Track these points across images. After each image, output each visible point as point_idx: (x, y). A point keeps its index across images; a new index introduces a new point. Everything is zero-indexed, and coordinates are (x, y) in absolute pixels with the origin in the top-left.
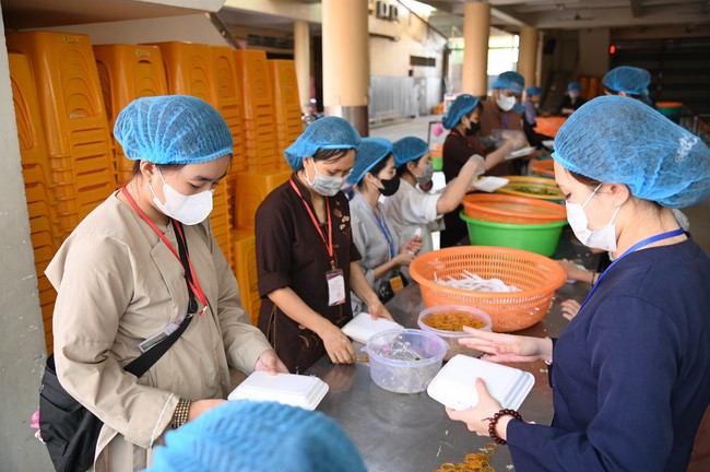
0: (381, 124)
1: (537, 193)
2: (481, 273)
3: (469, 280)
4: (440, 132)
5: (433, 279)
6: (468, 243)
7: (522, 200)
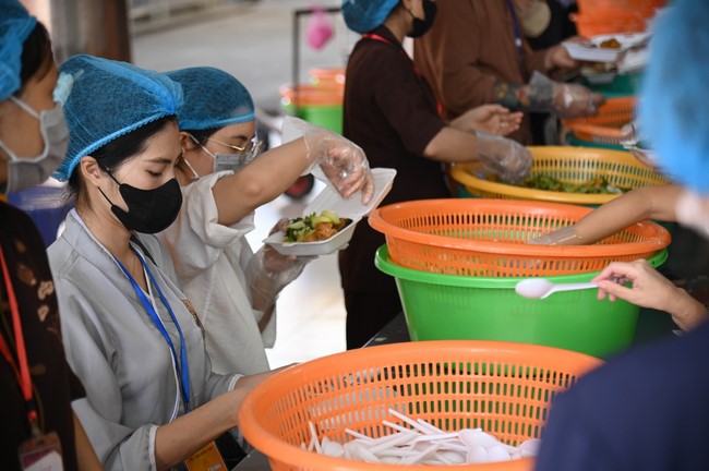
0: (166, 20)
1: (578, 190)
2: (436, 415)
3: (405, 435)
4: (325, 35)
5: (307, 439)
6: (403, 336)
7: (538, 211)
